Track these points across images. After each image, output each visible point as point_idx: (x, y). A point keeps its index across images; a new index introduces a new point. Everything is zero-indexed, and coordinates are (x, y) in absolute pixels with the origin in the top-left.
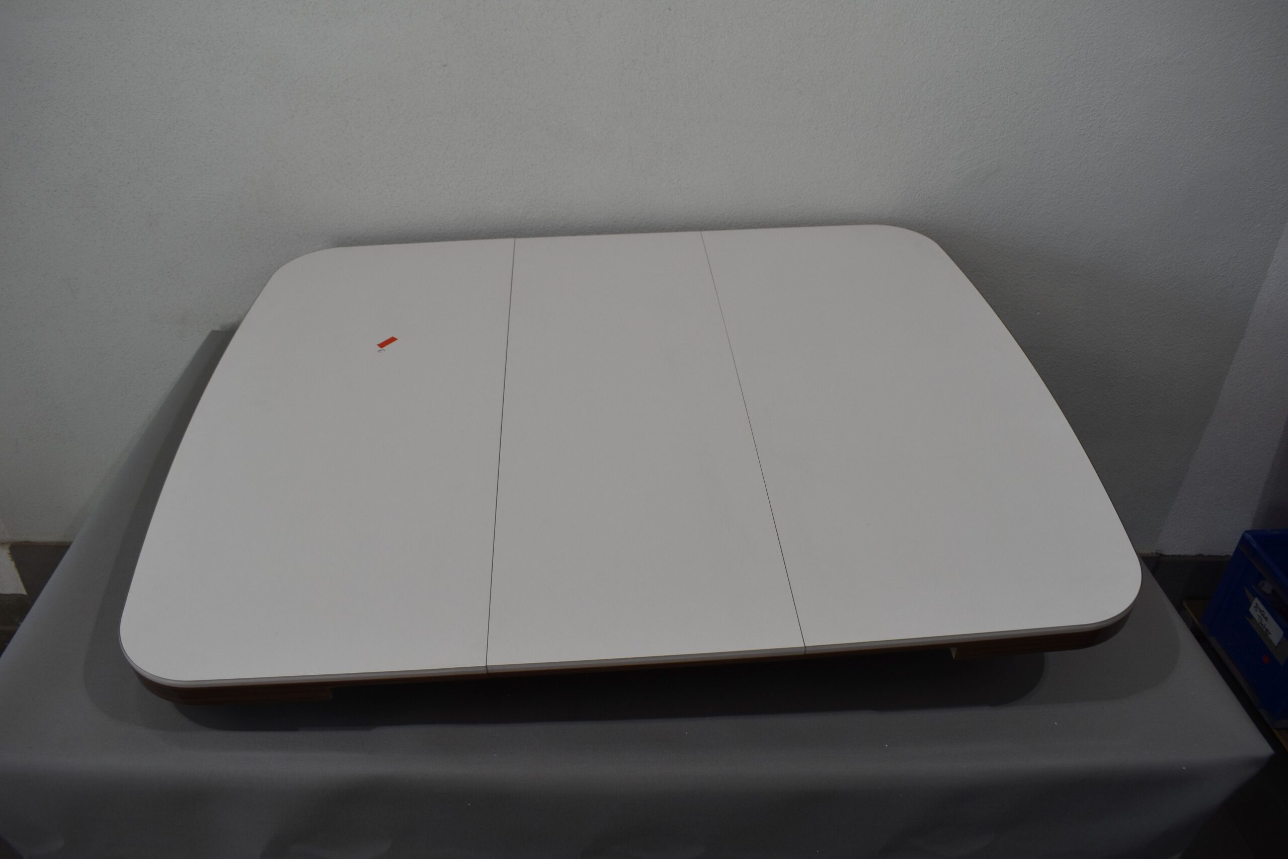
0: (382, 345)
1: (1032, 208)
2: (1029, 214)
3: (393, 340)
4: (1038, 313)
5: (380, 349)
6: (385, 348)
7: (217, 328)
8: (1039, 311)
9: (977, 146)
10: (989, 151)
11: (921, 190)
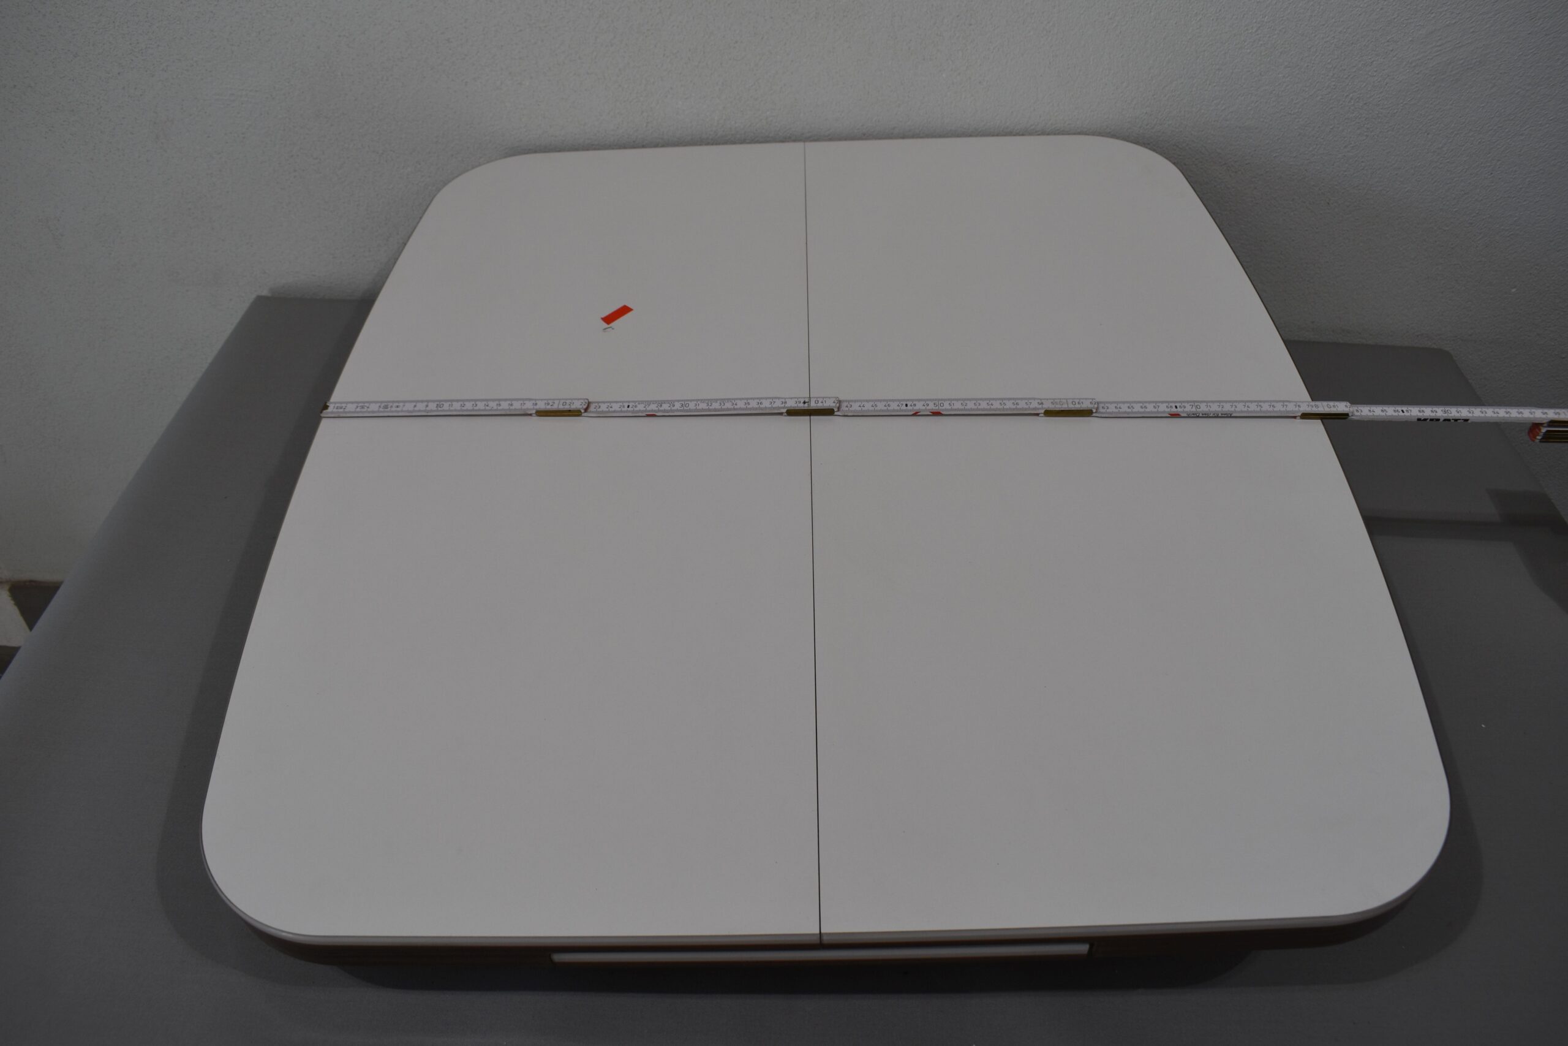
0: (609, 319)
1: (1528, 126)
2: (1522, 135)
3: (624, 310)
4: (1514, 290)
5: (605, 325)
6: (614, 324)
7: (265, 292)
8: (1515, 287)
9: (1454, 22)
10: (1472, 30)
11: (1355, 92)
